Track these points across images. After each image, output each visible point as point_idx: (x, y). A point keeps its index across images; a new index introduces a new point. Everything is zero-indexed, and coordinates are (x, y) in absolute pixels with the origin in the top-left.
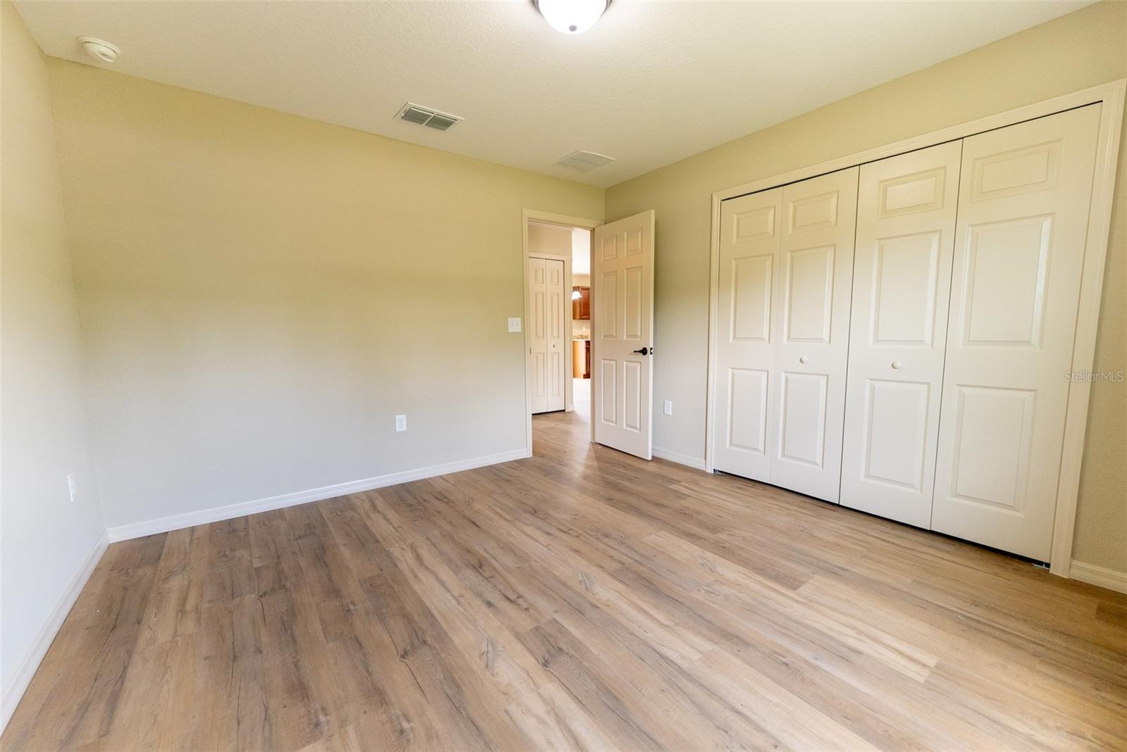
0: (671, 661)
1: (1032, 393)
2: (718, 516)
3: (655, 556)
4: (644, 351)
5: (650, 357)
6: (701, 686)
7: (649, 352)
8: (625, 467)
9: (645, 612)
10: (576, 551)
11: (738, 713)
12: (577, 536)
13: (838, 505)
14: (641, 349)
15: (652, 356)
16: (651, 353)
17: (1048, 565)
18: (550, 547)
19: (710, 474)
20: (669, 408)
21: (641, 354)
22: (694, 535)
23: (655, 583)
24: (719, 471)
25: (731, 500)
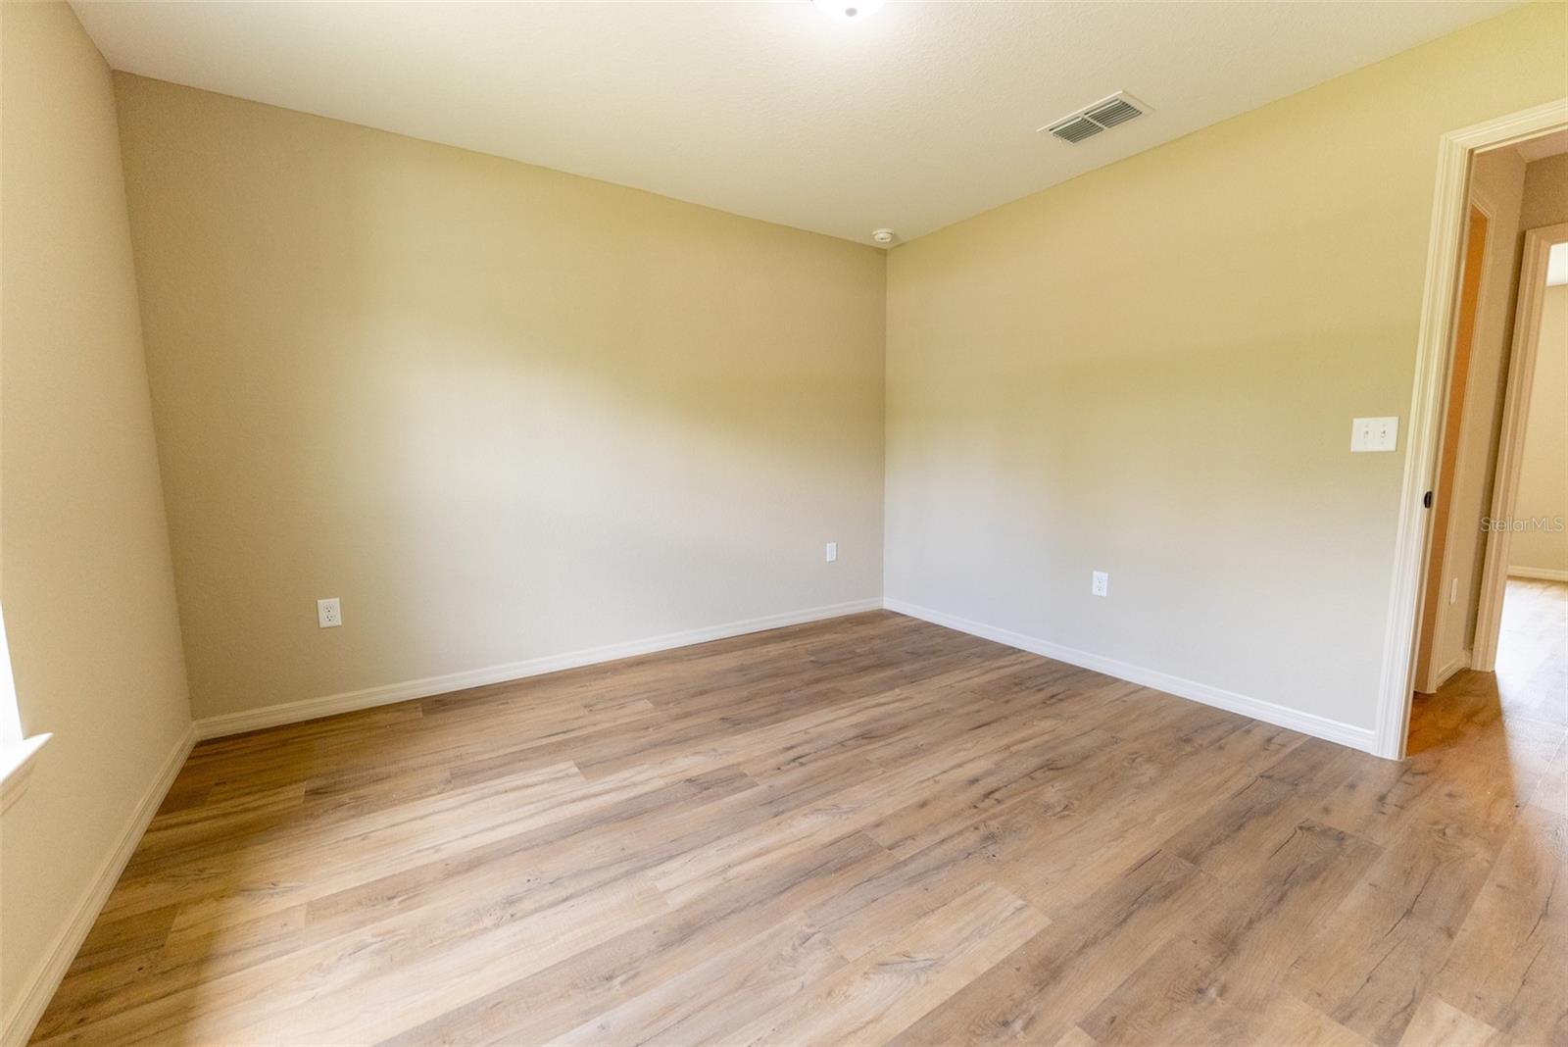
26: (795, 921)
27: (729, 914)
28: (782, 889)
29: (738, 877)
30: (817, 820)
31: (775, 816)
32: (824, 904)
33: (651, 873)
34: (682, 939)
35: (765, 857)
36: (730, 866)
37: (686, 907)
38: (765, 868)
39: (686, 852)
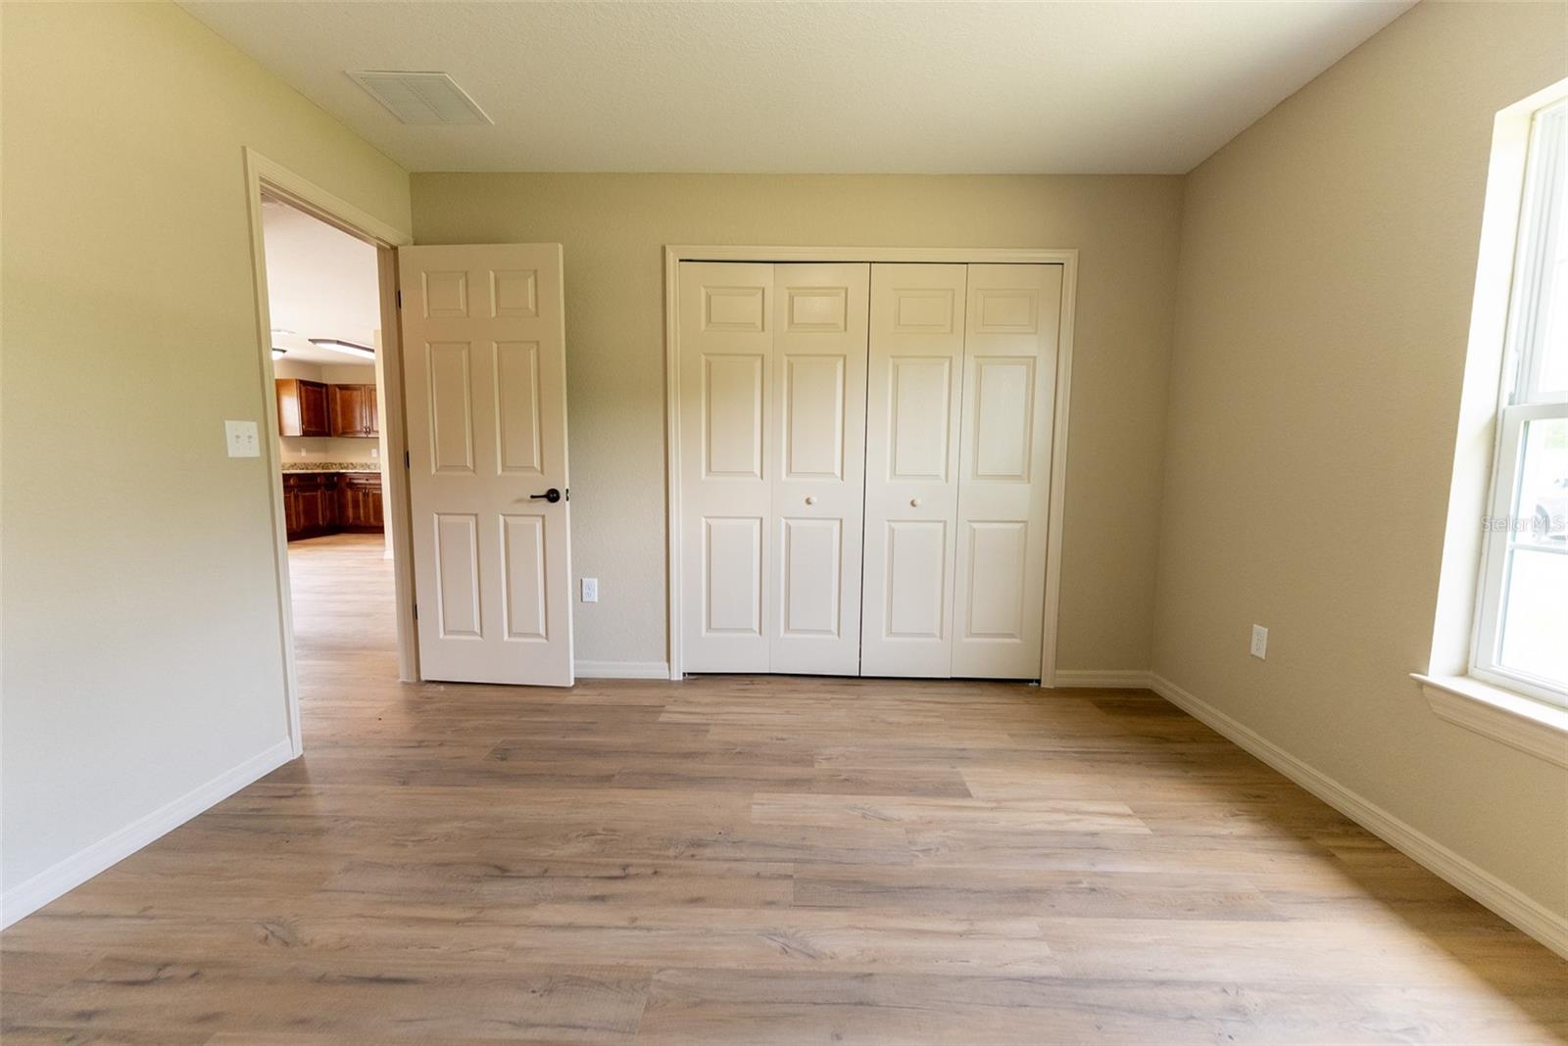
0: (1043, 978)
1: (1022, 525)
2: (778, 739)
3: (804, 838)
4: (553, 496)
5: (565, 506)
6: (1103, 982)
7: (563, 496)
8: (541, 711)
9: (921, 933)
10: (695, 901)
11: (1162, 983)
12: (655, 873)
13: (859, 677)
14: (543, 492)
15: (568, 503)
16: (567, 499)
17: (1038, 681)
18: (638, 923)
19: (678, 681)
20: (593, 588)
21: (544, 501)
22: (797, 780)
23: (865, 879)
24: (689, 674)
25: (759, 710)
26: (924, 864)
27: (979, 892)
28: (920, 890)
29: (958, 920)
30: (823, 943)
31: (871, 975)
32: (893, 864)
33: (1054, 970)
34: (1028, 891)
35: (919, 928)
36: (961, 936)
37: (1019, 915)
38: (924, 915)
39: (1009, 979)
